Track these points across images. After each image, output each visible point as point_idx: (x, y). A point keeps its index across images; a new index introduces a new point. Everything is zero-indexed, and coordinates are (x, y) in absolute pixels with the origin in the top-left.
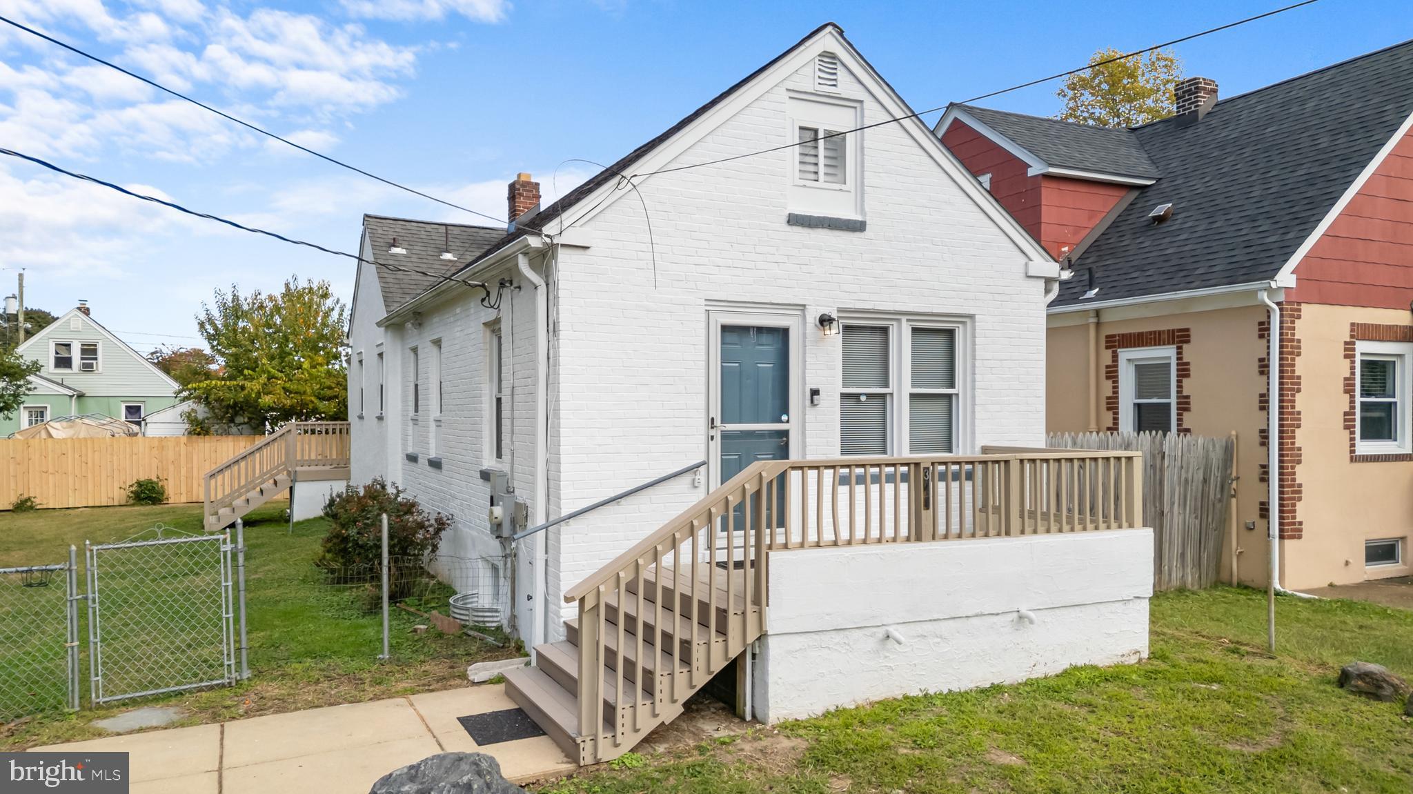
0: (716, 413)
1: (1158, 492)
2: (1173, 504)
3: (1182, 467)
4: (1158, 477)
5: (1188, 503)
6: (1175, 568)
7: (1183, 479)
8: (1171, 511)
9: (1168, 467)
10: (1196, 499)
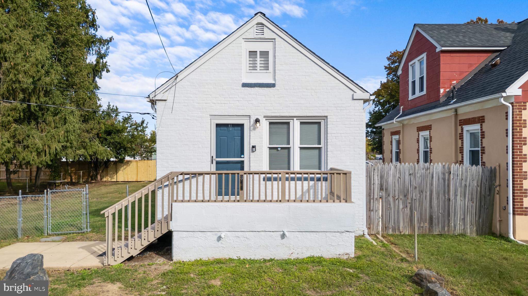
0: (214, 154)
1: (446, 190)
2: (456, 195)
3: (462, 179)
4: (446, 183)
5: (467, 195)
6: (458, 225)
7: (463, 185)
8: (456, 199)
9: (453, 179)
10: (472, 194)
